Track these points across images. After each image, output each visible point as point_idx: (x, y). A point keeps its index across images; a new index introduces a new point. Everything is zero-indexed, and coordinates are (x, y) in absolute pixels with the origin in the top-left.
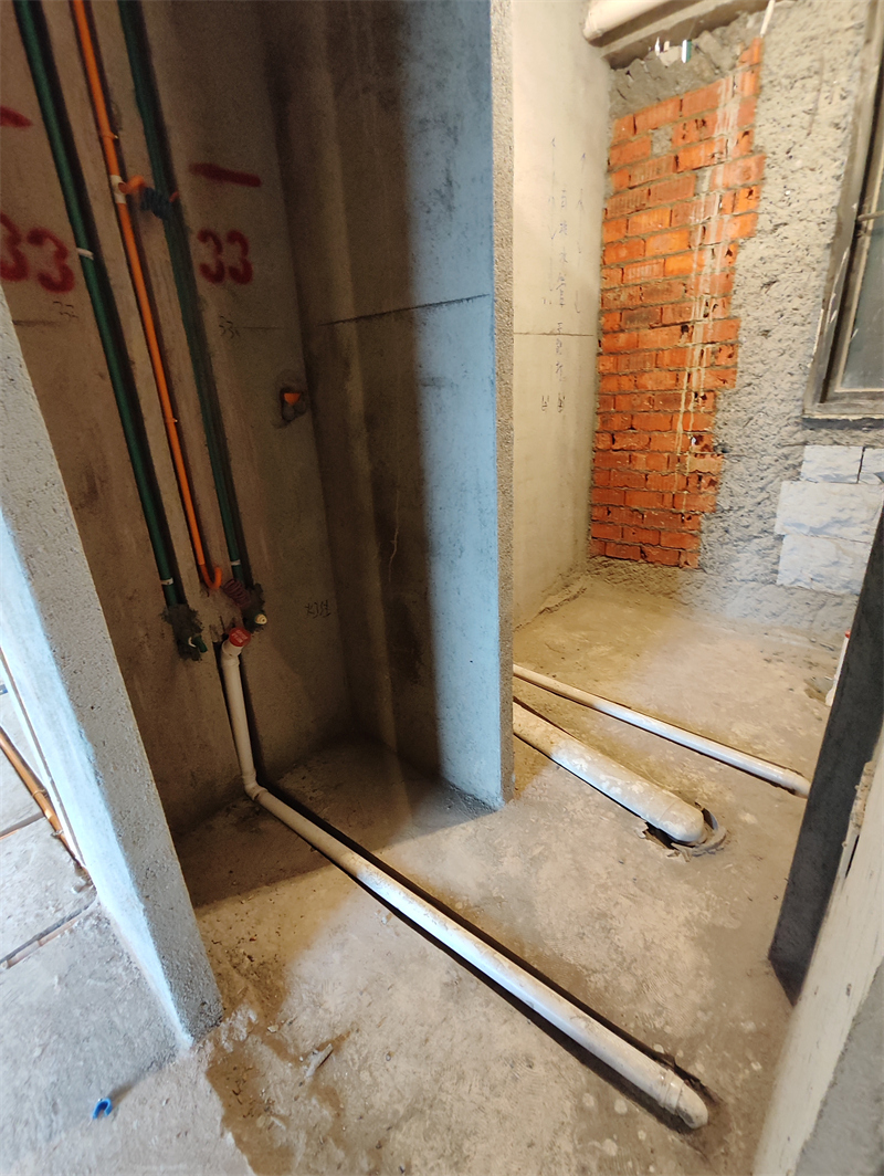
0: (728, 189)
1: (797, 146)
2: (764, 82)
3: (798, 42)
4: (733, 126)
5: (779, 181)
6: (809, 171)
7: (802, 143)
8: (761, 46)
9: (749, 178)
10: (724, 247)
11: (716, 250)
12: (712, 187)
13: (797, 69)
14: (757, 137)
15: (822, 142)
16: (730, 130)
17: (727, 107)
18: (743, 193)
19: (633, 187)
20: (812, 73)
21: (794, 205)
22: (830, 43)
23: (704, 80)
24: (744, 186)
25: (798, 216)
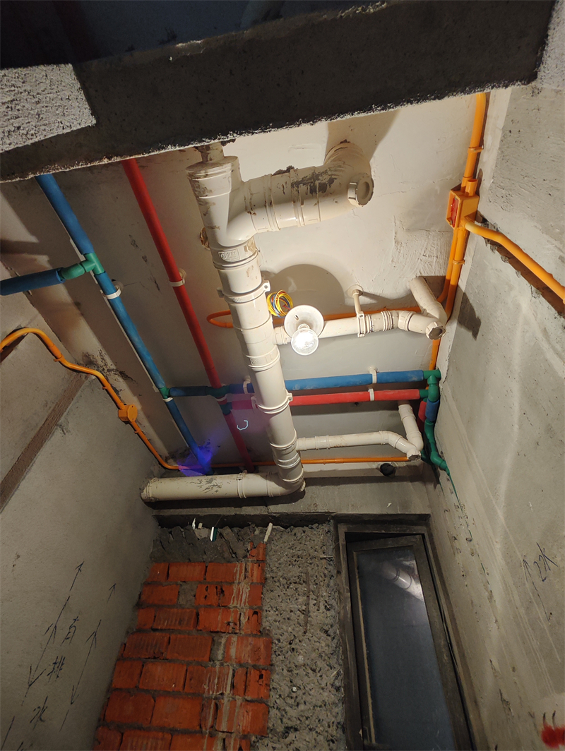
0: (241, 665)
1: (297, 640)
2: (268, 576)
3: (289, 555)
4: (245, 603)
5: (285, 671)
6: (310, 671)
7: (301, 639)
8: (265, 549)
9: (258, 660)
10: (235, 740)
11: (226, 742)
12: (226, 657)
13: (291, 574)
14: (264, 620)
15: (318, 644)
16: (242, 605)
17: (240, 586)
18: (254, 674)
19: (155, 630)
20: (302, 582)
21: (302, 707)
22: (311, 564)
23: (224, 558)
24: (254, 667)
25: (307, 722)
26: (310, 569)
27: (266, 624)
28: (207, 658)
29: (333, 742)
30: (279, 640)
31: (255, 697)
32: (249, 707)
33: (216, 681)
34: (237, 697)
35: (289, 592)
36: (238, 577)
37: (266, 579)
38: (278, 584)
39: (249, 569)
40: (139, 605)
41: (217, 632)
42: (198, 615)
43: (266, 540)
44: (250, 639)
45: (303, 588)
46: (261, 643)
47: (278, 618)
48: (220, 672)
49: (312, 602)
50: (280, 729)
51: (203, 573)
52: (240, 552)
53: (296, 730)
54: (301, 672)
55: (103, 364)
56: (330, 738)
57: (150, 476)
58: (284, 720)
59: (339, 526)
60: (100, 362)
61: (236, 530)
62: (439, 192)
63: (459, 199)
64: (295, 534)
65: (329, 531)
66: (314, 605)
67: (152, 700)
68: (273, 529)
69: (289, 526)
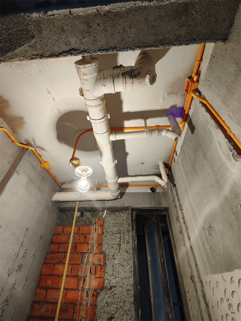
0: (94, 264)
1: (116, 255)
2: (104, 231)
3: (113, 223)
4: (95, 241)
5: (111, 266)
6: (120, 266)
7: (117, 254)
8: (103, 220)
9: (101, 262)
10: (91, 291)
11: (88, 292)
12: (88, 261)
13: (114, 230)
14: (103, 248)
15: (124, 256)
16: (94, 242)
17: (93, 235)
18: (99, 268)
19: (59, 252)
20: (118, 233)
21: (117, 279)
22: (122, 226)
23: (87, 224)
24: (99, 265)
25: (119, 284)
26: (121, 228)
27: (103, 249)
28: (80, 262)
29: (129, 291)
30: (109, 255)
31: (99, 276)
32: (97, 280)
33: (84, 270)
34: (92, 276)
35: (113, 237)
36: (92, 231)
37: (104, 232)
38: (108, 234)
39: (97, 228)
40: (52, 243)
41: (84, 253)
42: (76, 246)
43: (104, 217)
44: (97, 255)
45: (118, 236)
46: (102, 256)
47: (108, 247)
48: (85, 267)
49: (122, 241)
50: (109, 287)
51: (78, 230)
52: (93, 222)
53: (115, 287)
54: (117, 266)
55: (34, 144)
56: (127, 289)
57: (55, 191)
58: (110, 284)
59: (133, 211)
60: (33, 143)
61: (91, 213)
62: (182, 79)
63: (190, 83)
64: (116, 215)
65: (129, 214)
66: (123, 242)
67: (58, 278)
68: (107, 213)
69: (113, 212)
